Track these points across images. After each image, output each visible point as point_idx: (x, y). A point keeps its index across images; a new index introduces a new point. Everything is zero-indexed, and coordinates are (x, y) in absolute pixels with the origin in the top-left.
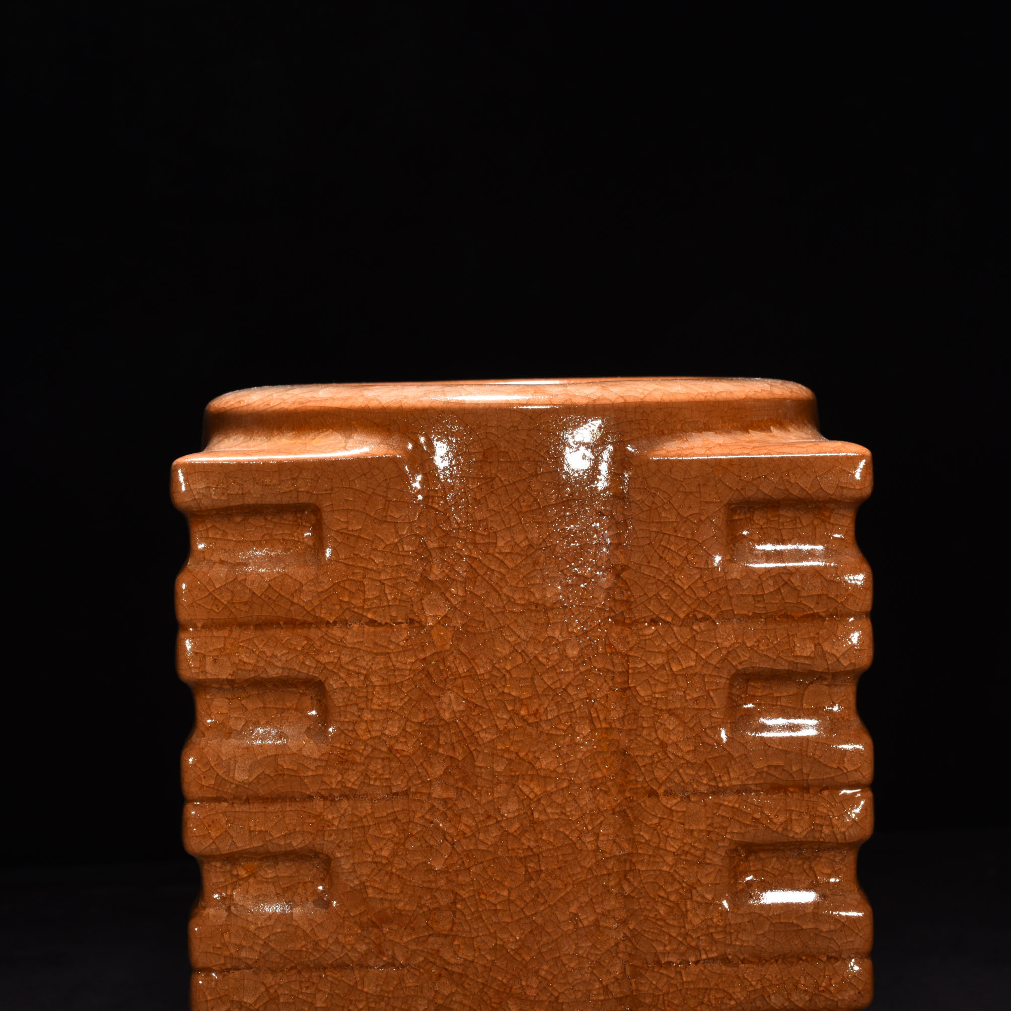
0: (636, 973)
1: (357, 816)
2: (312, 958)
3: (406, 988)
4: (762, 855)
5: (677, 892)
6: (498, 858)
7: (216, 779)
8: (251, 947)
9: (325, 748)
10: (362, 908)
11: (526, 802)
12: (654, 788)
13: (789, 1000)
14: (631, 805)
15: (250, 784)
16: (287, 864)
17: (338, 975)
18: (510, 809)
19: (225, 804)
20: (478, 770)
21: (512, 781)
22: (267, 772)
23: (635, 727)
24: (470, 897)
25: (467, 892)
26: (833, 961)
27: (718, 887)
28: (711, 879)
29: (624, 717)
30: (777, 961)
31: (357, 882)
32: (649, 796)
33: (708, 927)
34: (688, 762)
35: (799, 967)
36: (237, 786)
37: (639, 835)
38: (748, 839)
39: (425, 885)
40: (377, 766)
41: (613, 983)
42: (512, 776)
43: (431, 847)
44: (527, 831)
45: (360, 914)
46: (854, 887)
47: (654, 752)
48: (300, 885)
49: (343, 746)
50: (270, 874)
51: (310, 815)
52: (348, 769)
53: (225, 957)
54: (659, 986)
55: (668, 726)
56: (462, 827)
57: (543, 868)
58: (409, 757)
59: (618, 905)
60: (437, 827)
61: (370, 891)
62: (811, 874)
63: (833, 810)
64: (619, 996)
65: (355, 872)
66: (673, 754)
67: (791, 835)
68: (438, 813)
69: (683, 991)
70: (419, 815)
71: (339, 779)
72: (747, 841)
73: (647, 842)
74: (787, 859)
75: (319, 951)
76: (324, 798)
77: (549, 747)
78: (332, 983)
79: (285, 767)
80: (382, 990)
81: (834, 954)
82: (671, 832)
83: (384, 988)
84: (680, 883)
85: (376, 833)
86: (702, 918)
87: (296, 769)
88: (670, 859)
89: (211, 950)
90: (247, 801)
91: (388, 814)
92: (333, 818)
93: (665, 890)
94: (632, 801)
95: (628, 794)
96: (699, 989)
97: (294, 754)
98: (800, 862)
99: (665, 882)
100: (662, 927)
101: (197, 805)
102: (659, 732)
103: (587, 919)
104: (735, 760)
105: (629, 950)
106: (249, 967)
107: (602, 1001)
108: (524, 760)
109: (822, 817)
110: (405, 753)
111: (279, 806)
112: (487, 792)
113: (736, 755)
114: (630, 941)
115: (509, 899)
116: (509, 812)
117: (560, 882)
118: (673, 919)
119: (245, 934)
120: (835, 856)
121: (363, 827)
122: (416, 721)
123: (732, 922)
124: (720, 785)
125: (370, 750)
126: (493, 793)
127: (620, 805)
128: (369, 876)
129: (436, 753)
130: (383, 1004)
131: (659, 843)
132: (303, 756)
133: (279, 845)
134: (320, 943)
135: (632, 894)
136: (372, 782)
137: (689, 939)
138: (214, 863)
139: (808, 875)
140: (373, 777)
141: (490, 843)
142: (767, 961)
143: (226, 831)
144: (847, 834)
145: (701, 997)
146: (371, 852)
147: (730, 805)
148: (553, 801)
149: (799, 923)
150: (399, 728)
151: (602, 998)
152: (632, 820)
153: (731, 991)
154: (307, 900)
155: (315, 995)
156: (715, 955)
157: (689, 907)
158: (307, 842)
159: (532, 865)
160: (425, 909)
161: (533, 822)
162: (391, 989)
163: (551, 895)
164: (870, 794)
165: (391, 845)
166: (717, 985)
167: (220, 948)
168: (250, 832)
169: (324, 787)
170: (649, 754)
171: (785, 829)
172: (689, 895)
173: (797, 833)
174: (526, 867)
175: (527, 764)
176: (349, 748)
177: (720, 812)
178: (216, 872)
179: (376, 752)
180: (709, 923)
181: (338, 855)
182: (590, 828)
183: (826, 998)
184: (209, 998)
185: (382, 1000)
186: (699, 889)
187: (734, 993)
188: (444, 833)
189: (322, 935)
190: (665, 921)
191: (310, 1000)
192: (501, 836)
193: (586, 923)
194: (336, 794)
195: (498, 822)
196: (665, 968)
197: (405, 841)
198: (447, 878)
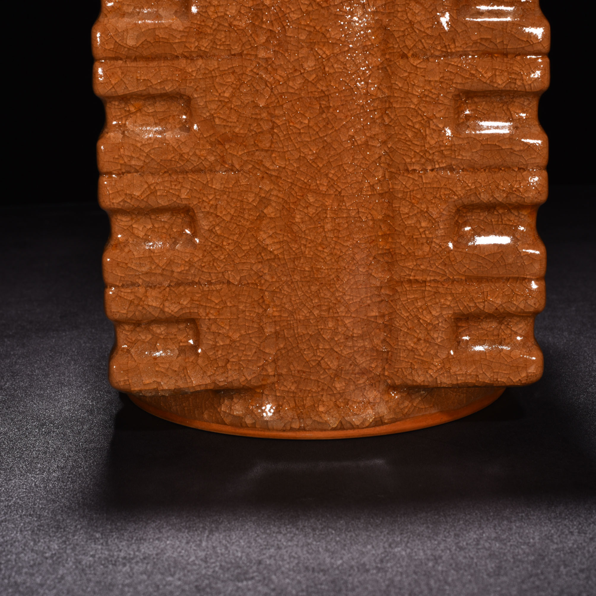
0: (393, 176)
1: (208, 70)
2: (179, 166)
3: (240, 185)
4: (476, 100)
5: (420, 122)
6: (301, 98)
7: (115, 45)
8: (138, 158)
9: (187, 24)
10: (211, 132)
11: (320, 61)
12: (405, 52)
13: (492, 196)
14: (390, 63)
15: (137, 48)
16: (162, 103)
17: (195, 177)
18: (309, 65)
19: (120, 62)
20: (289, 39)
21: (311, 45)
22: (149, 40)
23: (393, 11)
24: (283, 124)
25: (281, 121)
26: (522, 170)
27: (447, 119)
28: (442, 113)
29: (385, 4)
30: (485, 170)
31: (208, 114)
32: (402, 58)
33: (440, 146)
34: (428, 35)
35: (499, 174)
36: (129, 49)
37: (395, 84)
38: (467, 87)
39: (254, 116)
40: (221, 36)
41: (377, 183)
42: (311, 43)
43: (257, 90)
44: (321, 80)
45: (210, 136)
46: (536, 123)
47: (405, 28)
48: (171, 118)
49: (199, 23)
50: (151, 110)
51: (177, 69)
52: (202, 38)
53: (121, 164)
54: (408, 186)
55: (414, 10)
56: (278, 78)
57: (331, 105)
58: (243, 30)
59: (380, 131)
60: (261, 78)
61: (217, 120)
62: (508, 113)
63: (523, 69)
64: (381, 192)
65: (207, 107)
66: (418, 29)
67: (495, 85)
68: (262, 68)
69: (423, 189)
70: (250, 69)
71: (196, 44)
72: (466, 89)
73: (400, 89)
74: (492, 103)
75: (183, 160)
76: (186, 57)
77: (335, 23)
78: (192, 182)
79: (160, 36)
80: (224, 187)
81: (522, 167)
82: (416, 82)
83: (226, 186)
84: (422, 116)
85: (221, 81)
86: (436, 140)
87: (167, 38)
88: (415, 100)
89: (112, 160)
90: (135, 59)
91: (229, 69)
92: (192, 71)
93: (412, 121)
94: (390, 61)
95: (387, 56)
96: (433, 188)
97: (167, 28)
98: (501, 105)
99: (412, 116)
100: (410, 146)
101: (102, 62)
102: (409, 14)
103: (361, 139)
104: (459, 34)
105: (388, 161)
106: (137, 171)
107: (370, 195)
108: (319, 32)
109: (516, 73)
110: (240, 28)
111: (156, 63)
112: (294, 54)
113: (459, 30)
114: (389, 155)
115: (308, 126)
116: (309, 67)
117: (342, 115)
118: (417, 141)
119: (134, 149)
120: (524, 101)
121: (213, 77)
122: (247, 6)
123: (456, 143)
124: (449, 51)
125: (216, 25)
126: (298, 54)
127: (382, 63)
128: (216, 110)
129: (261, 28)
130: (225, 196)
131: (408, 89)
132: (173, 29)
133: (156, 89)
134: (183, 155)
135: (390, 124)
136: (218, 47)
137: (427, 154)
138: (113, 103)
139: (506, 114)
140: (219, 43)
141: (296, 88)
142: (478, 170)
143: (121, 80)
144: (532, 85)
145: (435, 194)
146: (217, 94)
147: (456, 64)
148: (338, 60)
149: (500, 145)
150: (236, 10)
151: (370, 193)
152: (390, 74)
153: (454, 190)
154: (175, 127)
155: (180, 190)
156: (444, 165)
157: (427, 133)
158: (175, 87)
159: (324, 103)
160: (253, 133)
161: (324, 73)
162: (231, 186)
163: (337, 123)
164: (547, 60)
165: (231, 90)
166: (446, 185)
167: (117, 159)
168: (138, 80)
169: (186, 50)
170: (402, 29)
171: (491, 81)
172: (428, 125)
173: (499, 84)
174: (320, 104)
175: (321, 35)
176: (203, 24)
177: (449, 69)
178: (115, 108)
179: (221, 27)
180: (441, 143)
181: (196, 96)
182: (362, 79)
183: (517, 195)
184: (111, 192)
185: (225, 194)
186: (434, 120)
187: (457, 191)
188: (266, 82)
189: (185, 150)
190: (411, 142)
191: (177, 193)
192: (304, 83)
193: (359, 142)
194: (194, 55)
195: (301, 74)
196: (412, 174)
197: (240, 86)
198: (268, 111)
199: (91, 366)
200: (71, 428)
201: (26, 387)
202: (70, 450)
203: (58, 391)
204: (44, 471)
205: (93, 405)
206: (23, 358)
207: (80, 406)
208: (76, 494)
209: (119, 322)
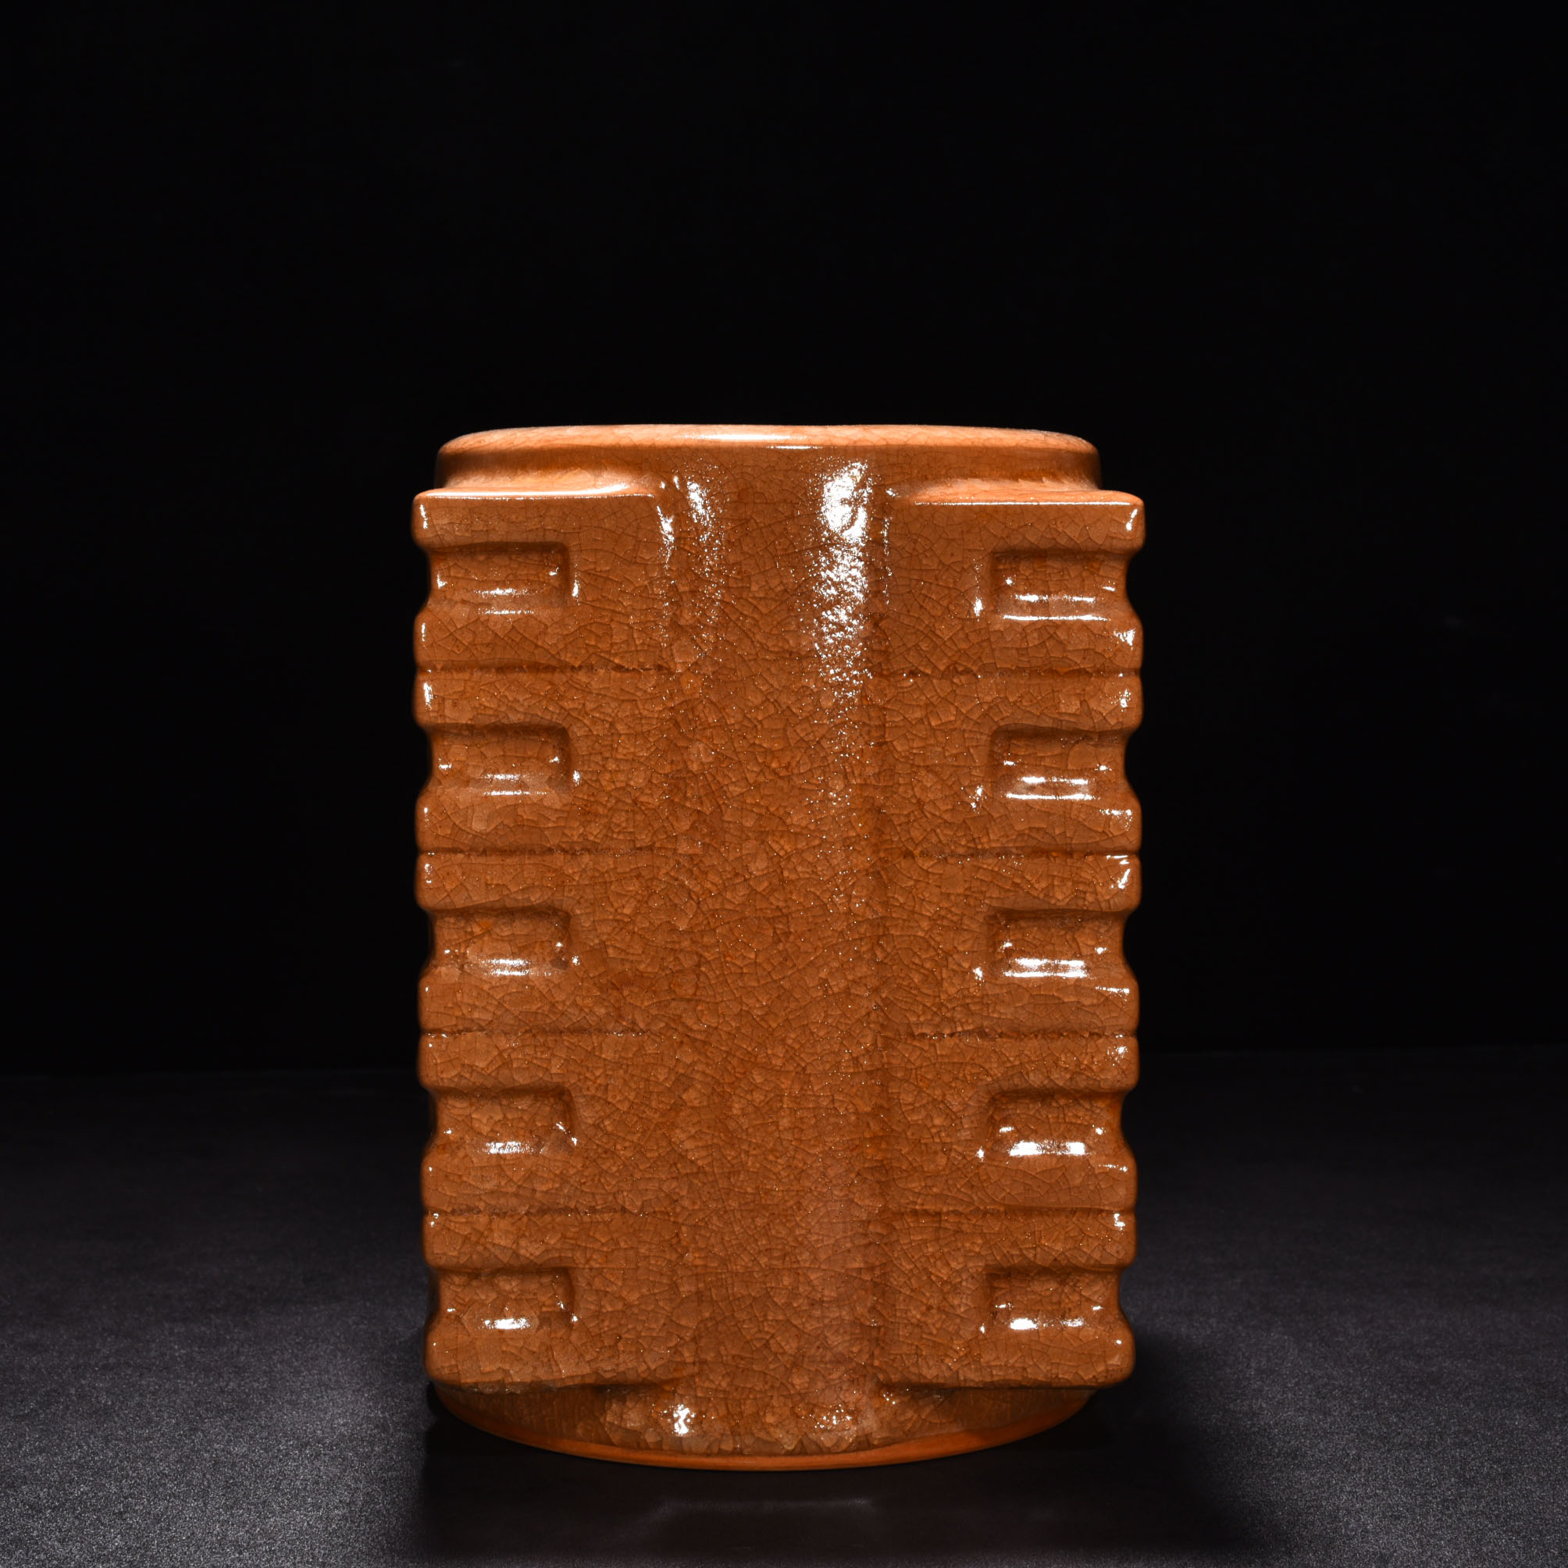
0: (888, 1044)
1: (599, 871)
2: (548, 1021)
3: (646, 1055)
4: (1023, 924)
5: (932, 959)
6: (745, 918)
7: (452, 828)
8: (484, 1008)
9: (567, 798)
10: (602, 969)
11: (775, 860)
12: (910, 848)
13: (1048, 1077)
14: (885, 866)
15: (487, 834)
16: (525, 922)
17: (575, 1040)
18: (759, 866)
19: (461, 856)
20: (726, 825)
21: (762, 835)
22: (506, 822)
23: (891, 784)
24: (716, 959)
25: (713, 954)
26: (1095, 1037)
27: (975, 954)
28: (968, 945)
29: (879, 773)
30: (1036, 1036)
31: (597, 941)
32: (905, 857)
33: (964, 997)
34: (946, 822)
35: (1059, 1043)
36: (475, 836)
37: (893, 897)
38: (1008, 905)
39: (669, 946)
40: (620, 818)
41: (864, 1055)
42: (762, 832)
43: (676, 905)
44: (776, 890)
45: (600, 975)
46: (1120, 961)
47: (910, 810)
48: (538, 945)
49: (586, 797)
50: (506, 931)
51: (549, 869)
52: (590, 821)
53: (457, 1017)
54: (912, 1059)
55: (926, 784)
56: (709, 885)
57: (792, 930)
58: (655, 810)
59: (870, 973)
60: (682, 885)
61: (611, 951)
62: (1074, 945)
63: (1097, 876)
64: (869, 1069)
65: (596, 930)
66: (930, 813)
67: (1053, 902)
68: (683, 870)
69: (937, 1065)
70: (663, 871)
71: (581, 831)
72: (1006, 906)
73: (902, 906)
74: (1049, 929)
75: (554, 1013)
76: (565, 851)
77: (800, 802)
78: (568, 1048)
79: (525, 817)
80: (620, 1057)
81: (1096, 1031)
82: (927, 895)
83: (623, 1054)
84: (936, 950)
85: (619, 890)
86: (958, 987)
87: (536, 819)
88: (925, 924)
89: (442, 1010)
90: (484, 853)
91: (631, 870)
92: (574, 873)
93: (919, 957)
94: (886, 862)
95: (882, 855)
96: (954, 1063)
97: (534, 804)
98: (1062, 933)
99: (920, 949)
100: (915, 995)
101: (431, 856)
102: (916, 789)
103: (837, 985)
104: (995, 821)
105: (881, 1020)
106: (482, 1029)
107: (851, 1074)
108: (774, 815)
109: (1085, 883)
110: (650, 806)
111: (517, 859)
112: (735, 848)
113: (996, 815)
114: (883, 1010)
115: (756, 962)
116: (758, 870)
117: (809, 945)
118: (928, 988)
119: (479, 994)
120: (1100, 927)
121: (605, 883)
122: (662, 772)
123: (990, 993)
124: (979, 847)
125: (614, 801)
126: (741, 849)
127: (873, 866)
128: (609, 935)
129: (683, 806)
130: (621, 1072)
131: (914, 907)
132: (545, 807)
133: (516, 900)
134: (556, 1004)
135: (886, 961)
136: (615, 836)
137: (944, 1010)
138: (447, 919)
139: (1070, 946)
140: (617, 830)
141: (737, 903)
142: (1026, 1036)
143: (462, 884)
144: (1112, 902)
145: (955, 1072)
146: (612, 910)
147: (990, 868)
148: (804, 860)
149: (1061, 996)
150: (645, 779)
151: (852, 1070)
152: (886, 882)
153: (987, 1066)
154: (544, 959)
155: (550, 1060)
156: (971, 1027)
157: (944, 976)
158: (546, 898)
159: (781, 926)
160: (668, 972)
161: (782, 880)
162: (631, 1055)
163: (800, 959)
164: (1137, 861)
165: (634, 903)
166: (973, 1060)
167: (452, 1008)
168: (487, 885)
169: (565, 840)
170: (905, 812)
171: (1046, 895)
172: (945, 963)
173: (1059, 900)
174: (774, 928)
175: (777, 820)
176: (592, 799)
177: (978, 876)
178: (449, 928)
179: (620, 805)
180: (966, 993)
181: (578, 912)
182: (842, 889)
183: (1088, 1077)
184: (439, 1061)
185: (621, 1068)
186: (955, 956)
187: (991, 1068)
188: (689, 892)
189: (560, 997)
190: (919, 989)
191: (545, 1066)
192: (749, 895)
193: (836, 990)
194: (577, 848)
195: (745, 880)
196: (920, 1041)
197: (648, 898)
198: (691, 939)
199: (373, 1360)
200: (353, 1449)
201: (265, 1389)
202: (356, 1480)
203: (322, 1397)
204: (321, 1507)
205: (384, 1418)
206: (249, 1345)
207: (362, 1419)
208: (377, 1538)
209: (446, 1271)
